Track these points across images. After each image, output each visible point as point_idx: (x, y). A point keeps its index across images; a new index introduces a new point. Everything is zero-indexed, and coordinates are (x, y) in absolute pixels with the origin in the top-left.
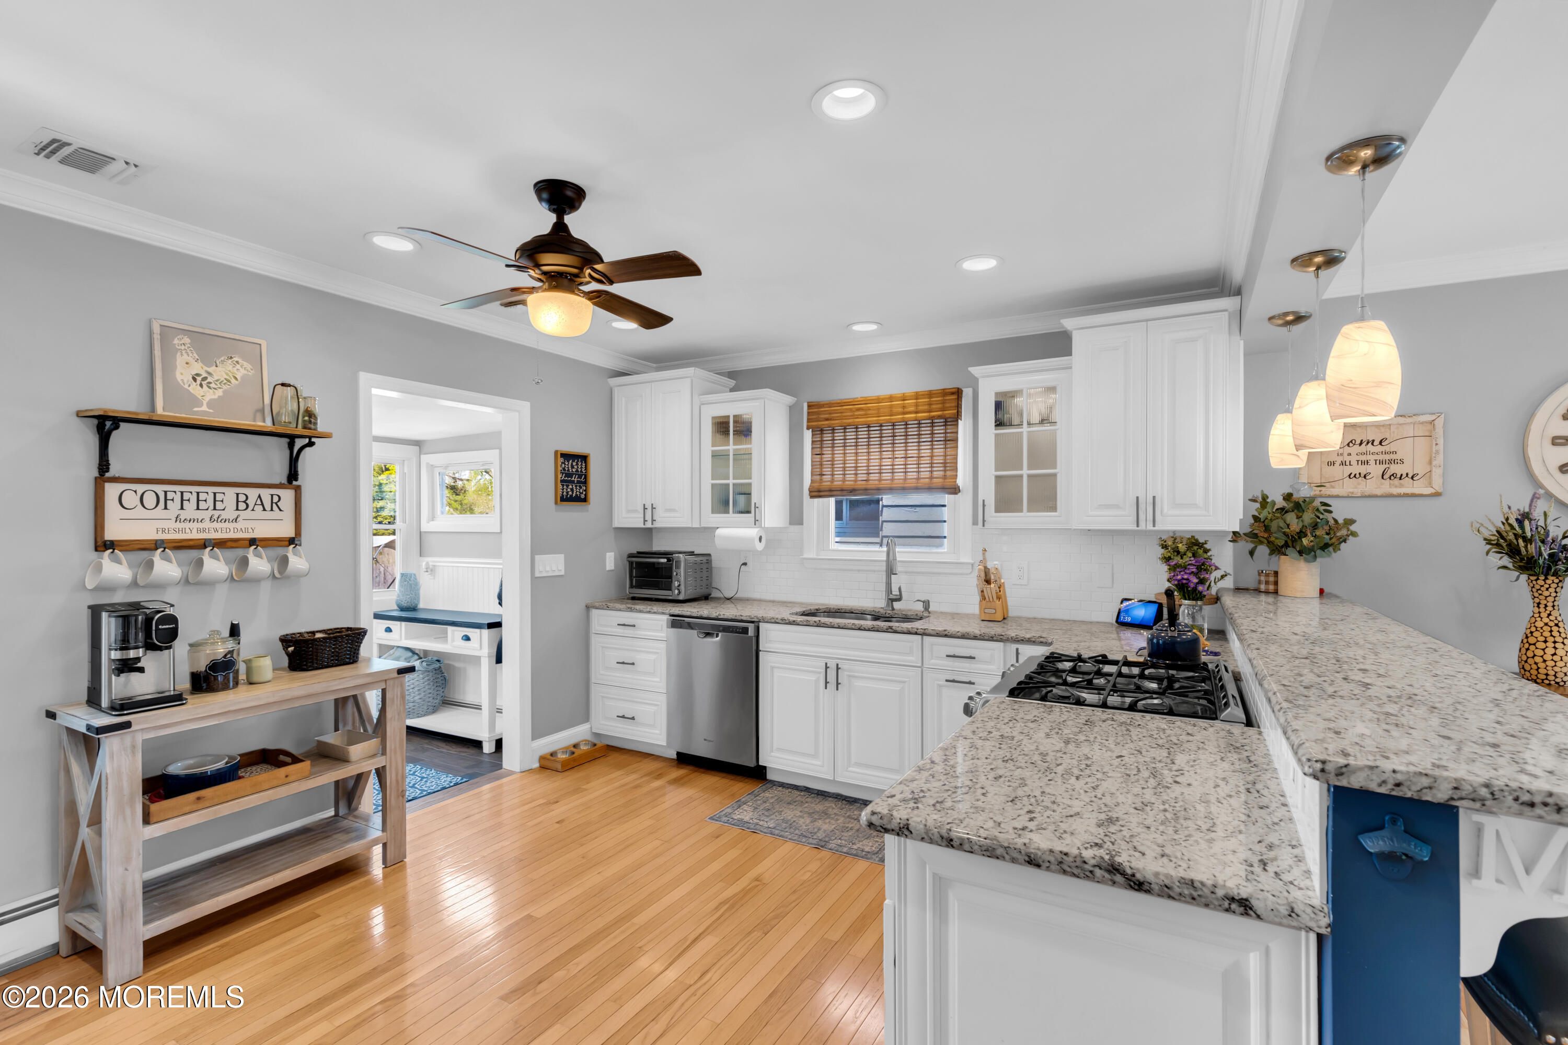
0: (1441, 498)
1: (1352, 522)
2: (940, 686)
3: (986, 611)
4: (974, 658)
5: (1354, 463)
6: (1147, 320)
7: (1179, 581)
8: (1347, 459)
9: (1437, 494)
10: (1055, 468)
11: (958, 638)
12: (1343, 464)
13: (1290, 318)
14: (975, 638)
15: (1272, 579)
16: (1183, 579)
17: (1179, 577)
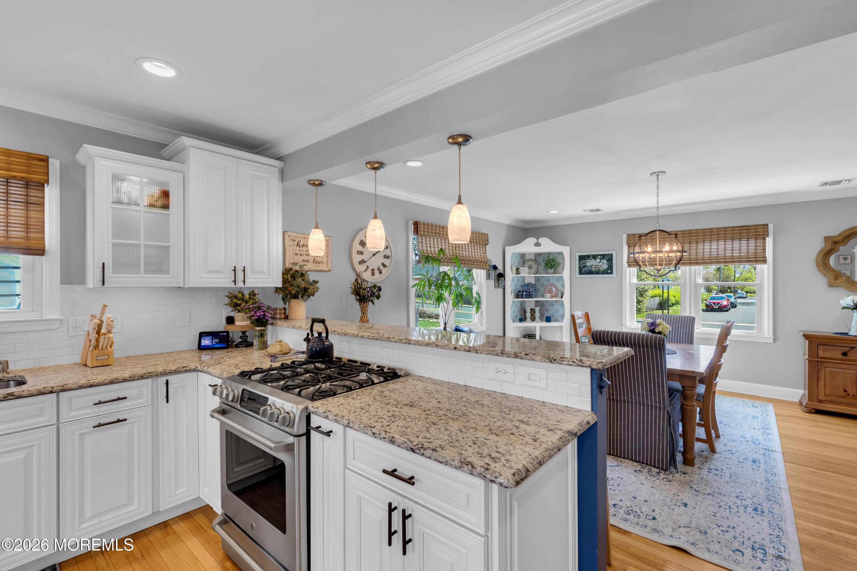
0: (330, 272)
1: (317, 282)
2: (82, 435)
3: (98, 358)
4: (125, 398)
5: (304, 255)
6: (238, 158)
7: (258, 316)
8: (302, 253)
9: (330, 271)
10: (169, 243)
11: (106, 384)
12: (301, 255)
13: (317, 183)
14: (125, 380)
15: (283, 312)
16: (261, 315)
17: (258, 314)
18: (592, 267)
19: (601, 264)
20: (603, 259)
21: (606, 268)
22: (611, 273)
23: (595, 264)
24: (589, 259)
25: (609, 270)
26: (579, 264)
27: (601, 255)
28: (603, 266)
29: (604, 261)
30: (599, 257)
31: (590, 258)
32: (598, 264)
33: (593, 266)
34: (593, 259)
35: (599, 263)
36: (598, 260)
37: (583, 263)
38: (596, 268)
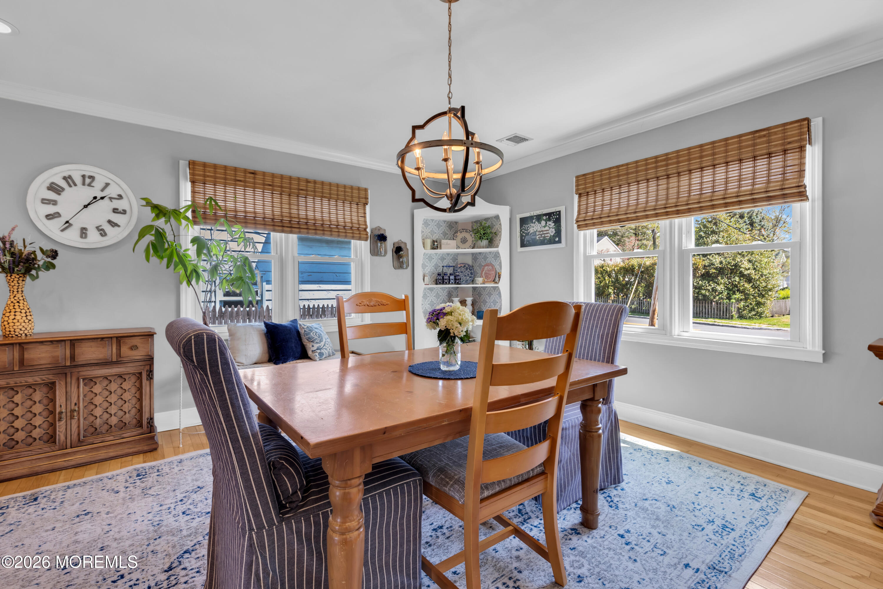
18: (535, 235)
19: (547, 228)
20: (549, 220)
21: (552, 234)
22: (560, 242)
23: (539, 229)
24: (532, 223)
25: (556, 238)
26: (521, 231)
27: (546, 215)
28: (550, 232)
29: (550, 223)
30: (545, 218)
31: (534, 221)
32: (544, 229)
33: (537, 233)
34: (536, 222)
35: (545, 227)
36: (543, 223)
37: (525, 230)
38: (541, 235)
